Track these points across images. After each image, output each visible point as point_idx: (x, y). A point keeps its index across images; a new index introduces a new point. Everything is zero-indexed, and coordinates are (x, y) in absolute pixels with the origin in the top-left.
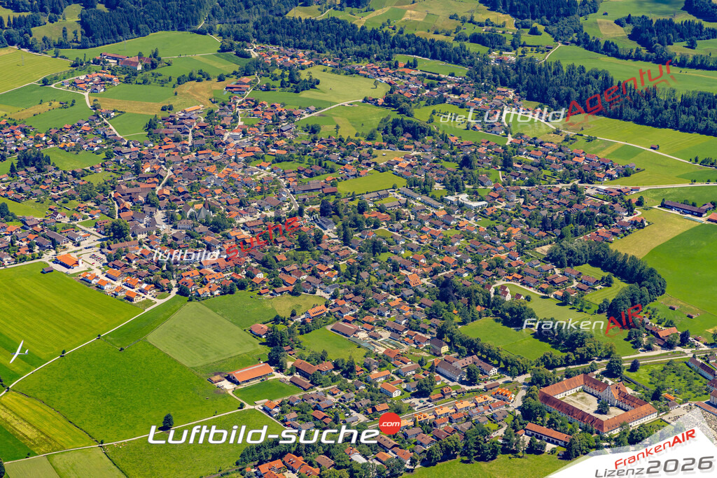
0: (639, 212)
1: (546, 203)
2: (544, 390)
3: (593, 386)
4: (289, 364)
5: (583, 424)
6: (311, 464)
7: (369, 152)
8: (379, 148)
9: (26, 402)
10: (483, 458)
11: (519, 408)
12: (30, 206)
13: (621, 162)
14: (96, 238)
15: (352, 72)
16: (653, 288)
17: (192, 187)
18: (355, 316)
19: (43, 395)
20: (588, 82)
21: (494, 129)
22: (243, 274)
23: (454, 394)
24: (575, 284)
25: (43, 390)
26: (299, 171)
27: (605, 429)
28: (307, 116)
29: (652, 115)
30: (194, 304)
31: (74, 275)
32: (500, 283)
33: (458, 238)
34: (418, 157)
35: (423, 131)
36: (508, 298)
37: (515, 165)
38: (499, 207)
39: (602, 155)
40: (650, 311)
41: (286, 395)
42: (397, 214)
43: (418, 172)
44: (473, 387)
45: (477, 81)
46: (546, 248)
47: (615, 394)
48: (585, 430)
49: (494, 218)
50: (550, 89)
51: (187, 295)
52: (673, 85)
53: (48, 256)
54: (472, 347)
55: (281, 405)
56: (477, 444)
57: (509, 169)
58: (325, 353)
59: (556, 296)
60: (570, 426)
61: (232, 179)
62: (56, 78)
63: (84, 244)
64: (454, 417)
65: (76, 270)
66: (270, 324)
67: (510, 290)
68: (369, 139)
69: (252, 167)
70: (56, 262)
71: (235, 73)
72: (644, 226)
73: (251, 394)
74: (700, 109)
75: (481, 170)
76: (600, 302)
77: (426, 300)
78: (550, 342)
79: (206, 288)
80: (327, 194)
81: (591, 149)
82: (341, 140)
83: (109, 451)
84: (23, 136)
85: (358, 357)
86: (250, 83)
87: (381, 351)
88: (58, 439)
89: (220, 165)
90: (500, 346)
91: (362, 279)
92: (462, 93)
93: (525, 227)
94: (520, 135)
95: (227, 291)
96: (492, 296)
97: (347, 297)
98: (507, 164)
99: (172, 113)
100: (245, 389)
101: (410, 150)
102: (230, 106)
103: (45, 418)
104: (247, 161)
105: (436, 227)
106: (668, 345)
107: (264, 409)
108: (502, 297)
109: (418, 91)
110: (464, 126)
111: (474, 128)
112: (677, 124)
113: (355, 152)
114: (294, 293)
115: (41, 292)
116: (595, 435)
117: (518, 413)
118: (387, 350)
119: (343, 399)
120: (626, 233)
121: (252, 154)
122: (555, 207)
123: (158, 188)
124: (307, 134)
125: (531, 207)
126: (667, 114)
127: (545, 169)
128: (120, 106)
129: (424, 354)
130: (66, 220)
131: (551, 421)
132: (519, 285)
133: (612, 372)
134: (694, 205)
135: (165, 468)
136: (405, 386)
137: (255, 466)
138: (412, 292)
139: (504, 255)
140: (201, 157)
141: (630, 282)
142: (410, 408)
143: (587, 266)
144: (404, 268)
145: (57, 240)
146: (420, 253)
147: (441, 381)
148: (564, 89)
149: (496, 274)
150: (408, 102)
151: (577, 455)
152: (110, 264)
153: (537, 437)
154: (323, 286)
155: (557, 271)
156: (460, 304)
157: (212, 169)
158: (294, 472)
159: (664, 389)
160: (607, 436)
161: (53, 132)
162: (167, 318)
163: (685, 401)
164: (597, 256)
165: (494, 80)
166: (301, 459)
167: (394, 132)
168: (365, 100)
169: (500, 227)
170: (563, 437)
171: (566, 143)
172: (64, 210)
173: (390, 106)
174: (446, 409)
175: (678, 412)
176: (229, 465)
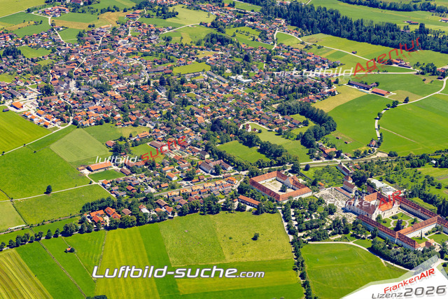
0: (335, 87)
1: (285, 81)
2: (254, 179)
3: (281, 177)
5: (270, 197)
6: (119, 213)
7: (195, 52)
8: (202, 50)
10: (211, 213)
11: (238, 188)
12: (5, 77)
13: (333, 60)
14: (36, 94)
15: (198, 8)
16: (328, 127)
17: (93, 68)
18: (164, 138)
20: (327, 16)
21: (268, 41)
22: (109, 115)
23: (205, 179)
24: (288, 123)
26: (154, 61)
27: (281, 200)
28: (167, 32)
29: (357, 34)
30: (80, 129)
31: (20, 113)
32: (248, 122)
33: (231, 98)
34: (222, 55)
35: (227, 41)
36: (249, 130)
37: (273, 60)
38: (259, 83)
39: (323, 56)
40: (325, 140)
41: (116, 177)
42: (201, 85)
43: (219, 63)
44: (217, 177)
45: (265, 15)
46: (277, 105)
47: (291, 181)
48: (270, 199)
49: (254, 88)
50: (303, 19)
51: (76, 125)
53: (8, 103)
54: (221, 155)
55: (111, 182)
56: (209, 205)
57: (269, 62)
59: (275, 130)
60: (263, 197)
61: (117, 65)
62: (35, 9)
63: (29, 97)
64: (202, 191)
65: (21, 110)
67: (251, 126)
68: (197, 45)
69: (130, 58)
70: (11, 106)
71: (133, 8)
72: (335, 95)
73: (97, 177)
74: (384, 31)
75: (254, 62)
76: (298, 134)
77: (204, 131)
78: (266, 154)
79: (87, 121)
80: (166, 74)
81: (319, 52)
82: (182, 45)
83: (15, 203)
84: (10, 39)
86: (140, 14)
87: (172, 156)
89: (112, 57)
90: (235, 155)
91: (173, 119)
92: (256, 21)
93: (269, 93)
94: (281, 44)
95: (99, 123)
96: (240, 129)
97: (162, 128)
98: (269, 59)
99: (94, 29)
100: (96, 174)
101: (218, 51)
102: (126, 26)
104: (128, 55)
105: (222, 93)
106: (329, 157)
108: (245, 130)
109: (231, 19)
110: (252, 39)
111: (257, 40)
112: (370, 40)
113: (188, 52)
114: (135, 125)
116: (275, 203)
117: (237, 190)
118: (176, 156)
119: (146, 181)
120: (324, 97)
121: (131, 51)
122: (289, 83)
123: (76, 69)
124: (164, 41)
125: (277, 83)
126: (365, 34)
127: (290, 63)
128: (67, 24)
129: (196, 159)
130: (22, 84)
131: (253, 194)
132: (257, 124)
133: (295, 170)
134: (366, 84)
135: (42, 213)
136: (180, 175)
137: (89, 214)
138: (198, 126)
139: (253, 108)
140: (103, 52)
142: (180, 187)
143: (298, 115)
144: (198, 113)
145: (15, 94)
146: (208, 106)
147: (200, 173)
148: (311, 19)
149: (246, 118)
150: (224, 25)
151: (262, 213)
152: (40, 108)
153: (243, 202)
154: (151, 122)
155: (281, 117)
156: (222, 133)
157: (107, 59)
158: (109, 216)
159: (320, 180)
160: (281, 203)
161: (27, 37)
162: (63, 136)
163: (329, 186)
164: (303, 109)
165: (275, 14)
166: (114, 210)
167: (211, 41)
168: (201, 24)
169: (255, 93)
170: (257, 203)
171: (306, 49)
172: (23, 79)
173: (214, 27)
174: (199, 187)
175: (324, 192)
176: (76, 212)
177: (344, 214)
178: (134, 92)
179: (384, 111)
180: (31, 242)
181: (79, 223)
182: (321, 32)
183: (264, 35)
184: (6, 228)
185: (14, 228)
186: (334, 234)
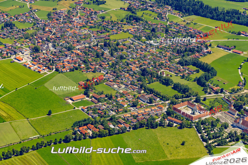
0: (210, 49)
1: (179, 45)
2: (174, 106)
3: (191, 105)
4: (91, 95)
5: (186, 118)
6: (96, 128)
7: (121, 26)
8: (125, 24)
9: (3, 105)
10: (153, 128)
11: (166, 112)
12: (8, 40)
13: (205, 32)
14: (29, 52)
16: (213, 74)
17: (62, 35)
18: (113, 80)
19: (9, 103)
20: (196, 5)
21: (163, 19)
22: (77, 65)
23: (145, 106)
24: (187, 71)
25: (9, 101)
26: (97, 31)
27: (194, 119)
28: (101, 13)
29: (216, 16)
30: (61, 74)
31: (21, 63)
32: (162, 70)
33: (149, 55)
34: (138, 28)
35: (140, 19)
36: (165, 75)
37: (170, 32)
38: (163, 45)
39: (198, 29)
40: (211, 81)
41: (89, 105)
42: (129, 47)
43: (137, 33)
44: (151, 104)
45: (158, 3)
46: (178, 59)
47: (198, 108)
48: (187, 119)
49: (161, 49)
50: (183, 6)
51: (58, 71)
52: (224, 6)
53: (13, 57)
54: (151, 91)
55: (87, 108)
56: (151, 123)
57: (167, 33)
58: (103, 91)
59: (180, 75)
60: (182, 118)
61: (75, 33)
63: (25, 53)
64: (144, 114)
65: (22, 62)
66: (85, 82)
67: (165, 73)
68: (121, 21)
69: (82, 29)
70: (15, 59)
72: (211, 53)
73: (78, 104)
74: (232, 15)
75: (158, 33)
76: (195, 78)
77: (137, 75)
78: (177, 90)
79: (65, 69)
80: (106, 39)
81: (195, 27)
82: (112, 21)
83: (30, 121)
84: (6, 17)
85: (114, 93)
86: (83, 2)
87: (121, 91)
88: (14, 117)
89: (71, 29)
90: (161, 91)
91: (116, 68)
92: (153, 7)
93: (171, 52)
94: (172, 22)
95: (72, 70)
96: (159, 75)
97: (111, 73)
98: (167, 31)
99: (56, 11)
100: (76, 102)
101: (135, 25)
102: (76, 9)
103: (10, 110)
104: (81, 27)
105: (142, 51)
106: (216, 93)
107: (82, 109)
108: (162, 75)
109: (139, 6)
110: (153, 18)
111: (157, 19)
112: (224, 20)
113: (116, 26)
114: (94, 72)
115: (10, 69)
116: (190, 121)
117: (165, 113)
118: (124, 92)
119: (108, 107)
120: (205, 55)
121: (82, 25)
122: (182, 46)
123: (51, 36)
124: (101, 19)
125: (174, 46)
126: (221, 16)
127: (180, 33)
128: (39, 8)
129: (136, 93)
130: (19, 45)
131: (176, 116)
132: (168, 71)
133: (197, 101)
134: (228, 47)
135: (48, 127)
136: (128, 103)
137: (78, 128)
138: (133, 73)
139: (164, 61)
140: (65, 26)
141: (205, 71)
142: (130, 111)
143: (191, 66)
144: (131, 65)
145: (16, 52)
146: (136, 60)
147: (140, 102)
148: (187, 7)
149: (161, 68)
150: (135, 9)
151: (184, 128)
152: (33, 60)
153: (171, 121)
154: (103, 70)
155: (181, 67)
156: (148, 77)
157: (69, 30)
158: (90, 130)
159: (214, 107)
160: (194, 121)
161: (16, 16)
162: (51, 78)
163: (221, 111)
164: (195, 63)
166: (93, 126)
167: (130, 20)
168: (121, 8)
169: (163, 52)
170: (180, 122)
171: (187, 25)
172: (19, 42)
173: (129, 11)
174: (142, 111)
175: (218, 115)
176: (69, 127)
177: (233, 128)
178: (89, 51)
179: (242, 64)
180: (45, 146)
181: (73, 134)
182: (194, 15)
183: (160, 16)
184: (28, 137)
185: (33, 137)
186: (230, 141)
